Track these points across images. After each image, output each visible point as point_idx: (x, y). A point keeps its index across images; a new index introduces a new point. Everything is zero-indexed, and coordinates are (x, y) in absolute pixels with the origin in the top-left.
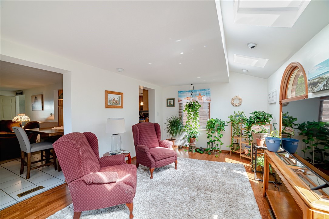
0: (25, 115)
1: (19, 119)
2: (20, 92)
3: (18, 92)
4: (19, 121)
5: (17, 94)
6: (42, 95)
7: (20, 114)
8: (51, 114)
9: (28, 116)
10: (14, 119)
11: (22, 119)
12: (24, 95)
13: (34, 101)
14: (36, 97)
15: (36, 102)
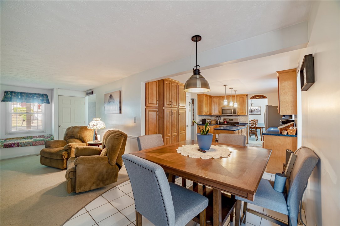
0: (100, 120)
1: (95, 126)
2: (91, 91)
3: (89, 92)
4: (95, 128)
5: (87, 94)
6: (120, 92)
7: (95, 119)
8: (135, 119)
9: (103, 122)
10: (89, 125)
11: (98, 126)
12: (95, 94)
13: (108, 101)
14: (111, 96)
15: (111, 102)
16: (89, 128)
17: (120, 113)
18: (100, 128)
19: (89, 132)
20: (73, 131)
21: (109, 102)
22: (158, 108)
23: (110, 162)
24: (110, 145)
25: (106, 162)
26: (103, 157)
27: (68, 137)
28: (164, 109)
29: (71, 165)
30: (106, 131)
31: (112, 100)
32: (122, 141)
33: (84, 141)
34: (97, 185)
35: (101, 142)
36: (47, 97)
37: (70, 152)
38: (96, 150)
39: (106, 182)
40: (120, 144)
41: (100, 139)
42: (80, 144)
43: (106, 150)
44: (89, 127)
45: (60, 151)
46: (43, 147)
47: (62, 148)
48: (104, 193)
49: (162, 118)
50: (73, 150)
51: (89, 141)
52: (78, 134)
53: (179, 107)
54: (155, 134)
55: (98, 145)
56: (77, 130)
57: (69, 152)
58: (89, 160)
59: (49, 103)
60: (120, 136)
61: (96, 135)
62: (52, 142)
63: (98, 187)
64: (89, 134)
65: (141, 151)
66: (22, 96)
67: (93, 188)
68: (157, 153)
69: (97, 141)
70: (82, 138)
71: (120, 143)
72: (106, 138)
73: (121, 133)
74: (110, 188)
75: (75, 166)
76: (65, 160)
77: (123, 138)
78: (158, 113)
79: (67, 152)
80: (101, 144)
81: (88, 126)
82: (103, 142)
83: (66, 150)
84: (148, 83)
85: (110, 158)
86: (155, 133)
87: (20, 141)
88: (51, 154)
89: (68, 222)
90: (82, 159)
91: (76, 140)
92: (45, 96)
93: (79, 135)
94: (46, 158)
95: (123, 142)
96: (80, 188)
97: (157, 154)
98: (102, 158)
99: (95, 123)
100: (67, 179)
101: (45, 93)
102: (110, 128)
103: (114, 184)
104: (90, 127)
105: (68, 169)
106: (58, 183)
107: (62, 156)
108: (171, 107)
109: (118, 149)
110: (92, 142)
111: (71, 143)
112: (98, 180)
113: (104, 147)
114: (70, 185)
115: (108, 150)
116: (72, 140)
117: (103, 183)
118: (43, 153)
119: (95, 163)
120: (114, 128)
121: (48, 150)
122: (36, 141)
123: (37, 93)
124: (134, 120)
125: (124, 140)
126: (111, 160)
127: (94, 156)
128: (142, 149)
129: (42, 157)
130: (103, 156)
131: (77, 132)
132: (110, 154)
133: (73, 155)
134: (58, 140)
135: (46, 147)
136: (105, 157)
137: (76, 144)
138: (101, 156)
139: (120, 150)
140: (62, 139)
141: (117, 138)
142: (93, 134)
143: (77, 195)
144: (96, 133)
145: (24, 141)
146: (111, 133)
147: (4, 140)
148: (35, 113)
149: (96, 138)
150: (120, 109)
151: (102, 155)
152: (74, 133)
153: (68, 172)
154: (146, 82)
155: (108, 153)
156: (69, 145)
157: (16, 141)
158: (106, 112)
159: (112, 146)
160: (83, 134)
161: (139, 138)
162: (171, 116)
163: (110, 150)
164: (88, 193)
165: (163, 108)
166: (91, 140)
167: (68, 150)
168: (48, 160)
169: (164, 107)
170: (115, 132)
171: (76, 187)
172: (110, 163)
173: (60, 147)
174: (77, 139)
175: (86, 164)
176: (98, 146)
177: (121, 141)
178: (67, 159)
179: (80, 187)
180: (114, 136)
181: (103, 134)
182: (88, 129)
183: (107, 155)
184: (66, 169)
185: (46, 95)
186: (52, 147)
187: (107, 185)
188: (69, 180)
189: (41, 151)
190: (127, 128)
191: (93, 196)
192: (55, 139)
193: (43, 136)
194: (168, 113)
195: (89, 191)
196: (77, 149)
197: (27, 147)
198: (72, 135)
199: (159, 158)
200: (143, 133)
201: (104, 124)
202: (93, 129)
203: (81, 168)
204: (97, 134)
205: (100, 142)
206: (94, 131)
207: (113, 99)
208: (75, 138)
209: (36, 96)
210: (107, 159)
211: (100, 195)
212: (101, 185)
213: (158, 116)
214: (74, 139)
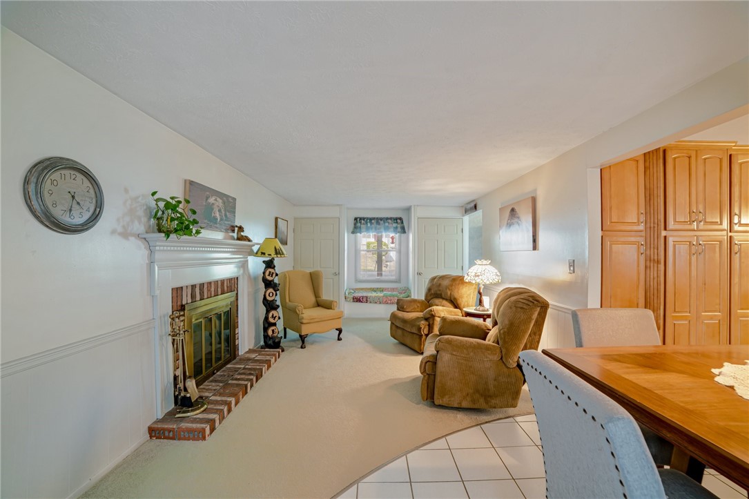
0: (490, 264)
1: (478, 276)
2: (472, 205)
3: (469, 207)
4: (478, 280)
5: (467, 211)
6: (534, 200)
7: (478, 262)
8: (572, 264)
9: (496, 268)
10: (468, 275)
11: (484, 277)
12: (481, 210)
13: (506, 222)
14: (513, 210)
15: (513, 224)
16: (467, 281)
17: (535, 248)
18: (488, 283)
19: (467, 287)
20: (440, 285)
21: (509, 225)
22: (643, 234)
23: (504, 360)
24: (507, 322)
25: (496, 357)
26: (490, 345)
27: (430, 295)
28: (665, 237)
29: (430, 349)
30: (502, 289)
31: (516, 220)
32: (535, 316)
33: (458, 304)
34: (473, 401)
35: (490, 312)
36: (402, 223)
37: (433, 324)
38: (477, 327)
39: (493, 401)
40: (530, 322)
41: (488, 305)
42: (451, 312)
43: (497, 331)
44: (467, 279)
45: (418, 318)
46: (394, 308)
47: (420, 314)
48: (486, 422)
49: (658, 262)
50: (438, 319)
51: (468, 306)
52: (448, 290)
53: (736, 228)
54: (630, 307)
55: (484, 317)
56: (445, 283)
57: (431, 323)
58: (462, 346)
59: (404, 232)
60: (531, 304)
61: (481, 297)
62: (407, 301)
63: (476, 406)
64: (468, 293)
65: (580, 349)
66: (371, 223)
67: (465, 405)
68: (629, 365)
69: (481, 308)
70: (455, 299)
71: (530, 318)
72: (498, 304)
73: (532, 297)
74: (501, 416)
75: (436, 352)
76: (424, 337)
77: (539, 309)
78: (642, 249)
79: (427, 323)
80: (489, 316)
81: (466, 277)
82: (493, 312)
83: (426, 319)
84: (610, 166)
85: (504, 350)
86: (631, 304)
87: (369, 294)
88: (404, 321)
89: (417, 451)
90: (449, 342)
91: (445, 302)
92: (399, 221)
93: (449, 293)
94: (397, 327)
95: (537, 319)
96: (443, 397)
97: (628, 368)
98: (488, 348)
99: (479, 271)
100: (422, 373)
101: (398, 216)
102: (512, 283)
103: (511, 411)
104: (469, 278)
105: (425, 355)
106: (410, 375)
107: (419, 329)
108: (698, 230)
109: (525, 332)
110: (472, 310)
111: (435, 308)
112: (477, 391)
113: (495, 323)
114: (426, 385)
115: (502, 332)
116: (437, 301)
117: (487, 402)
118: (394, 317)
119: (472, 354)
120: (519, 284)
121: (400, 314)
122: (387, 297)
123: (389, 216)
124: (570, 266)
125: (539, 314)
126: (506, 354)
127: (471, 340)
128: (584, 343)
129: (392, 323)
130: (491, 343)
131: (447, 287)
132: (505, 342)
133: (436, 330)
134: (416, 298)
135: (398, 309)
136: (493, 346)
137: (443, 310)
138: (486, 342)
139: (530, 335)
140: (423, 298)
141: (521, 308)
142: (476, 292)
143: (436, 409)
144: (481, 291)
145: (374, 294)
146: (510, 294)
147: (353, 290)
148: (390, 251)
149: (481, 302)
150: (534, 241)
151: (489, 341)
152: (441, 289)
153: (424, 362)
154: (601, 166)
155: (501, 339)
156: (431, 311)
157: (365, 294)
158: (502, 248)
159: (511, 324)
160: (456, 290)
161: (579, 313)
162: (694, 258)
163: (504, 332)
164: (455, 412)
165: (664, 233)
166: (472, 306)
167: (430, 318)
168: (400, 332)
169: (665, 229)
170: (520, 293)
171: (436, 392)
172: (503, 362)
173: (418, 312)
174: (446, 300)
175: (455, 353)
176: (484, 320)
177: (532, 314)
178: (427, 335)
179: (442, 395)
180: (516, 301)
181: (495, 295)
182: (466, 283)
183: (498, 343)
184: (422, 353)
185: (401, 219)
186: (407, 310)
187: (495, 408)
188: (424, 376)
189: (392, 313)
190: (551, 286)
191: (463, 421)
192: (412, 297)
193: (396, 289)
194: (683, 249)
195: (459, 409)
196: (444, 319)
197: (376, 304)
198: (438, 292)
199: (634, 381)
200: (594, 301)
201: (498, 274)
202: (474, 282)
203: (445, 358)
204: (482, 294)
205: (488, 310)
206: (477, 287)
207: (518, 218)
208: (443, 299)
209: (388, 222)
210: (498, 351)
211: (477, 425)
212: (481, 403)
213: (642, 258)
214: (441, 300)
